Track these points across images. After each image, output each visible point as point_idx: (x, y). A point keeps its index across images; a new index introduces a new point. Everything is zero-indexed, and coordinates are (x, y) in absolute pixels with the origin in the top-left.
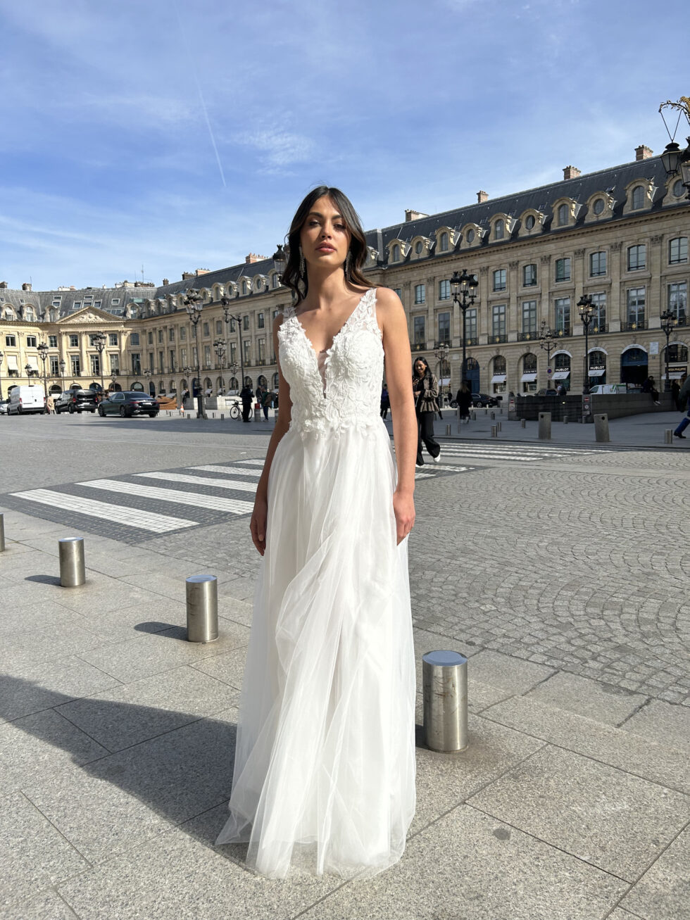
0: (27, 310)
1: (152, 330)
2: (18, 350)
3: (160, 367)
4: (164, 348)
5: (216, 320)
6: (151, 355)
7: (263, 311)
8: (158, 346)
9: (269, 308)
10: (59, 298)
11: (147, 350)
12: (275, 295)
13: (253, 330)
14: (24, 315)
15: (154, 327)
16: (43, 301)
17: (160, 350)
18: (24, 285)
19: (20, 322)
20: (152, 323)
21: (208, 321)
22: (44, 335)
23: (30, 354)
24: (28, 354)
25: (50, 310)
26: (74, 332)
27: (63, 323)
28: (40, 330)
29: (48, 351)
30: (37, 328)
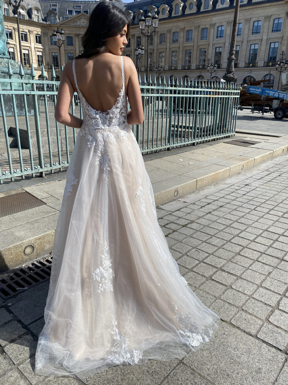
0: (35, 12)
2: (29, 45)
10: (56, 6)
14: (33, 16)
16: (43, 7)
19: (31, 23)
22: (47, 34)
23: (38, 49)
24: (36, 49)
25: (50, 14)
26: (70, 34)
27: (62, 26)
28: (44, 30)
29: (51, 48)
30: (42, 29)
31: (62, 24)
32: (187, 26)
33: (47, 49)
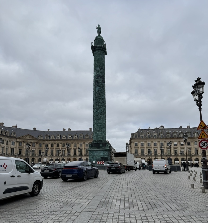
25: (195, 133)
28: (192, 140)
29: (194, 146)
30: (191, 139)
33: (193, 147)
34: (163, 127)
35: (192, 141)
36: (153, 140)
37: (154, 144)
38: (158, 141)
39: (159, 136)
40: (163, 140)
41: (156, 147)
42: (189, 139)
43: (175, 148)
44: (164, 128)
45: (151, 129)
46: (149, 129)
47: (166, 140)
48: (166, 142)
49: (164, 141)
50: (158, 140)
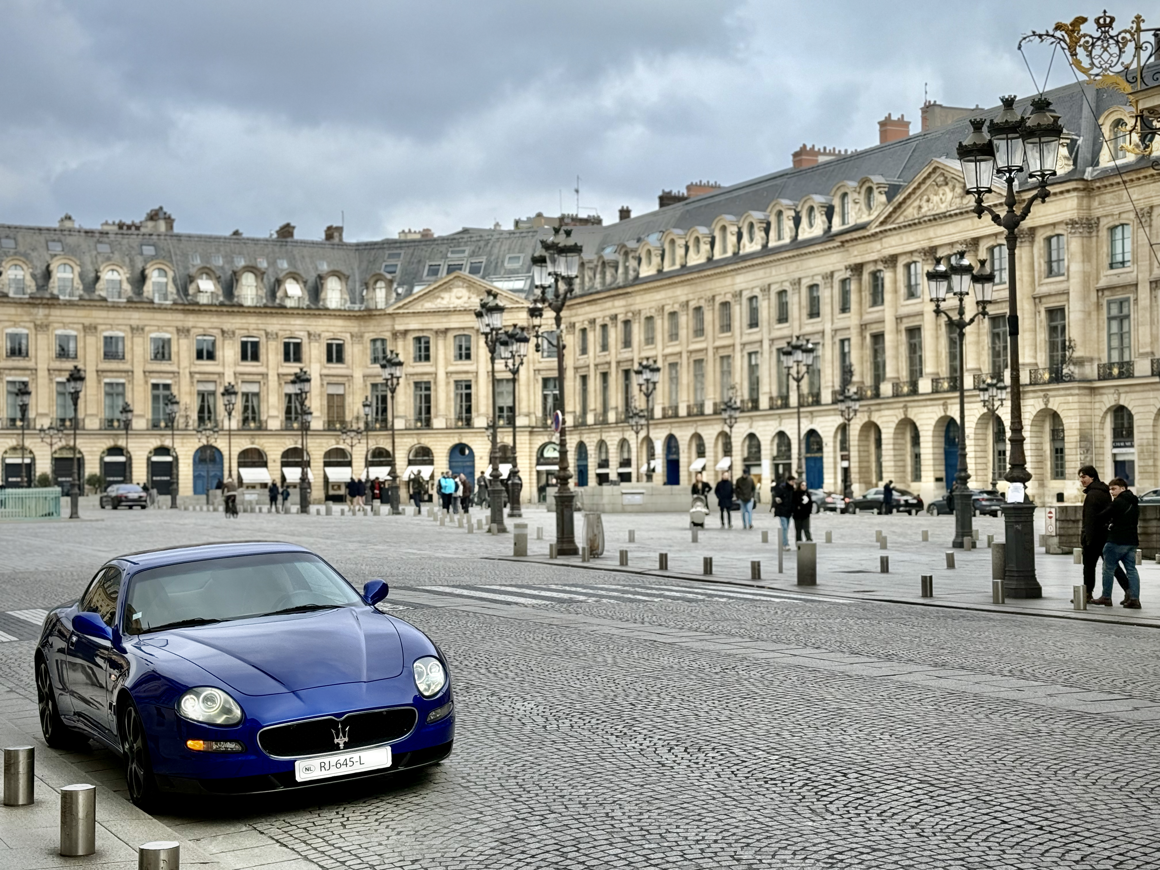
0: (331, 284)
1: (586, 325)
3: (600, 409)
4: (609, 363)
5: (719, 300)
6: (584, 379)
7: (818, 280)
8: (598, 361)
9: (832, 274)
10: (398, 255)
11: (576, 369)
12: (843, 242)
13: (796, 324)
14: (325, 294)
15: (592, 316)
16: (364, 263)
17: (602, 369)
18: (329, 228)
19: (315, 310)
20: (587, 308)
21: (702, 303)
22: (362, 337)
23: (331, 378)
24: (326, 380)
25: (376, 282)
26: (422, 330)
27: (401, 311)
28: (353, 326)
29: (369, 371)
30: (347, 323)
31: (399, 308)
32: (691, 297)
33: (358, 375)
34: (169, 221)
35: (357, 337)
36: (98, 316)
37: (102, 344)
38: (134, 323)
39: (145, 288)
40: (169, 316)
41: (122, 366)
42: (340, 322)
43: (246, 377)
44: (177, 229)
45: (76, 226)
46: (68, 224)
47: (190, 321)
48: (188, 331)
49: (179, 324)
50: (136, 317)
